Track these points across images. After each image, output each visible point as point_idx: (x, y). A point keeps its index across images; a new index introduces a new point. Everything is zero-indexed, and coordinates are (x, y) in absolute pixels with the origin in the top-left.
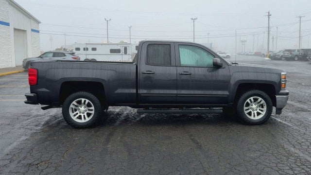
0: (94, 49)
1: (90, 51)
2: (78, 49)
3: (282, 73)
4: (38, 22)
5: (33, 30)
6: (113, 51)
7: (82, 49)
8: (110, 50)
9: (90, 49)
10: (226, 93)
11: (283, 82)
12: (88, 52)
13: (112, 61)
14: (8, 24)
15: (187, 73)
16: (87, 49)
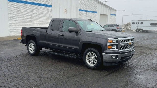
0: (142, 23)
1: (140, 24)
2: (134, 23)
3: (109, 39)
4: (115, 11)
5: (111, 15)
6: (152, 24)
7: (135, 23)
8: (151, 23)
9: (140, 23)
10: (78, 48)
11: (108, 45)
12: (138, 25)
13: (151, 30)
14: (96, 12)
15: (62, 35)
16: (138, 23)
